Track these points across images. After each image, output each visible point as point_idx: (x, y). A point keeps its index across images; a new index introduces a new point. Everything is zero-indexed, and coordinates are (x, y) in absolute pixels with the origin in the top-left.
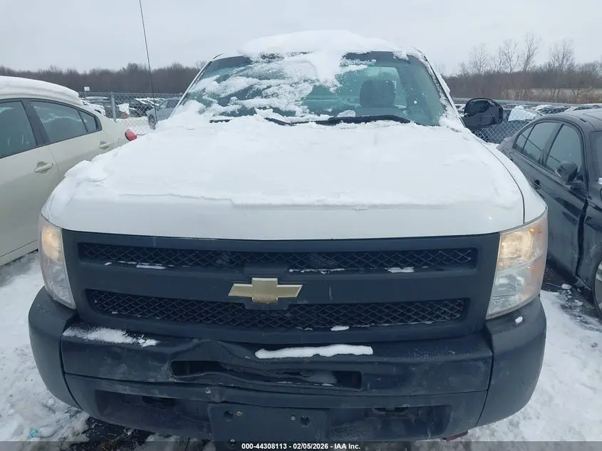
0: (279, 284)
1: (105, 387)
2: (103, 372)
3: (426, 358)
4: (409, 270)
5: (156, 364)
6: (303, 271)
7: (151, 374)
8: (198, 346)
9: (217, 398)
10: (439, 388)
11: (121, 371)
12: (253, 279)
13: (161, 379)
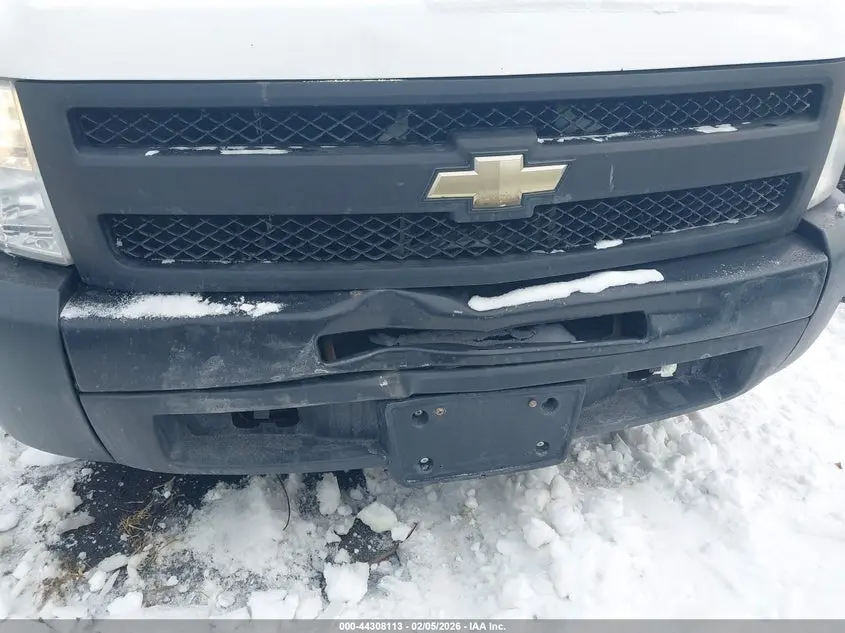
0: (525, 166)
1: (178, 406)
2: (171, 378)
3: (742, 275)
4: (727, 128)
5: (289, 345)
6: (561, 140)
7: (278, 365)
8: (364, 303)
9: (399, 393)
10: (755, 321)
11: (211, 371)
12: (478, 159)
13: (297, 373)
